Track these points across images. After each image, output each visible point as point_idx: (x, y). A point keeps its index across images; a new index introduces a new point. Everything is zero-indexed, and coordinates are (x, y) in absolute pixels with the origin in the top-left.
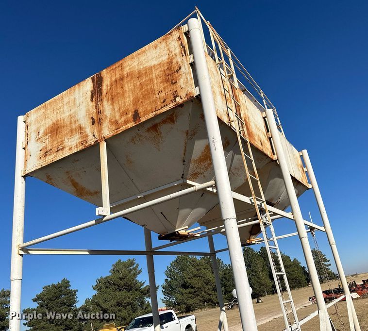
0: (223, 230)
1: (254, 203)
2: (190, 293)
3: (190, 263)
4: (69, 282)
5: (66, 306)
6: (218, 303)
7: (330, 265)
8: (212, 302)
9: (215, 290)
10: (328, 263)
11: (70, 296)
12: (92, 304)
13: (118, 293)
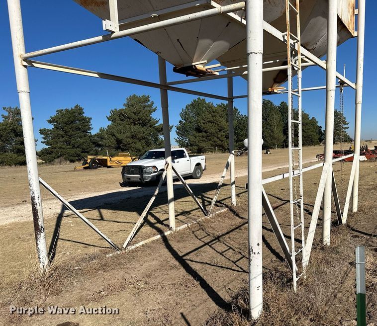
0: (246, 72)
1: (286, 41)
2: (203, 137)
3: (206, 108)
4: (82, 109)
5: (80, 131)
6: (229, 149)
7: (348, 128)
8: (223, 147)
9: (227, 137)
10: (346, 126)
11: (84, 123)
12: (107, 134)
13: (132, 127)
